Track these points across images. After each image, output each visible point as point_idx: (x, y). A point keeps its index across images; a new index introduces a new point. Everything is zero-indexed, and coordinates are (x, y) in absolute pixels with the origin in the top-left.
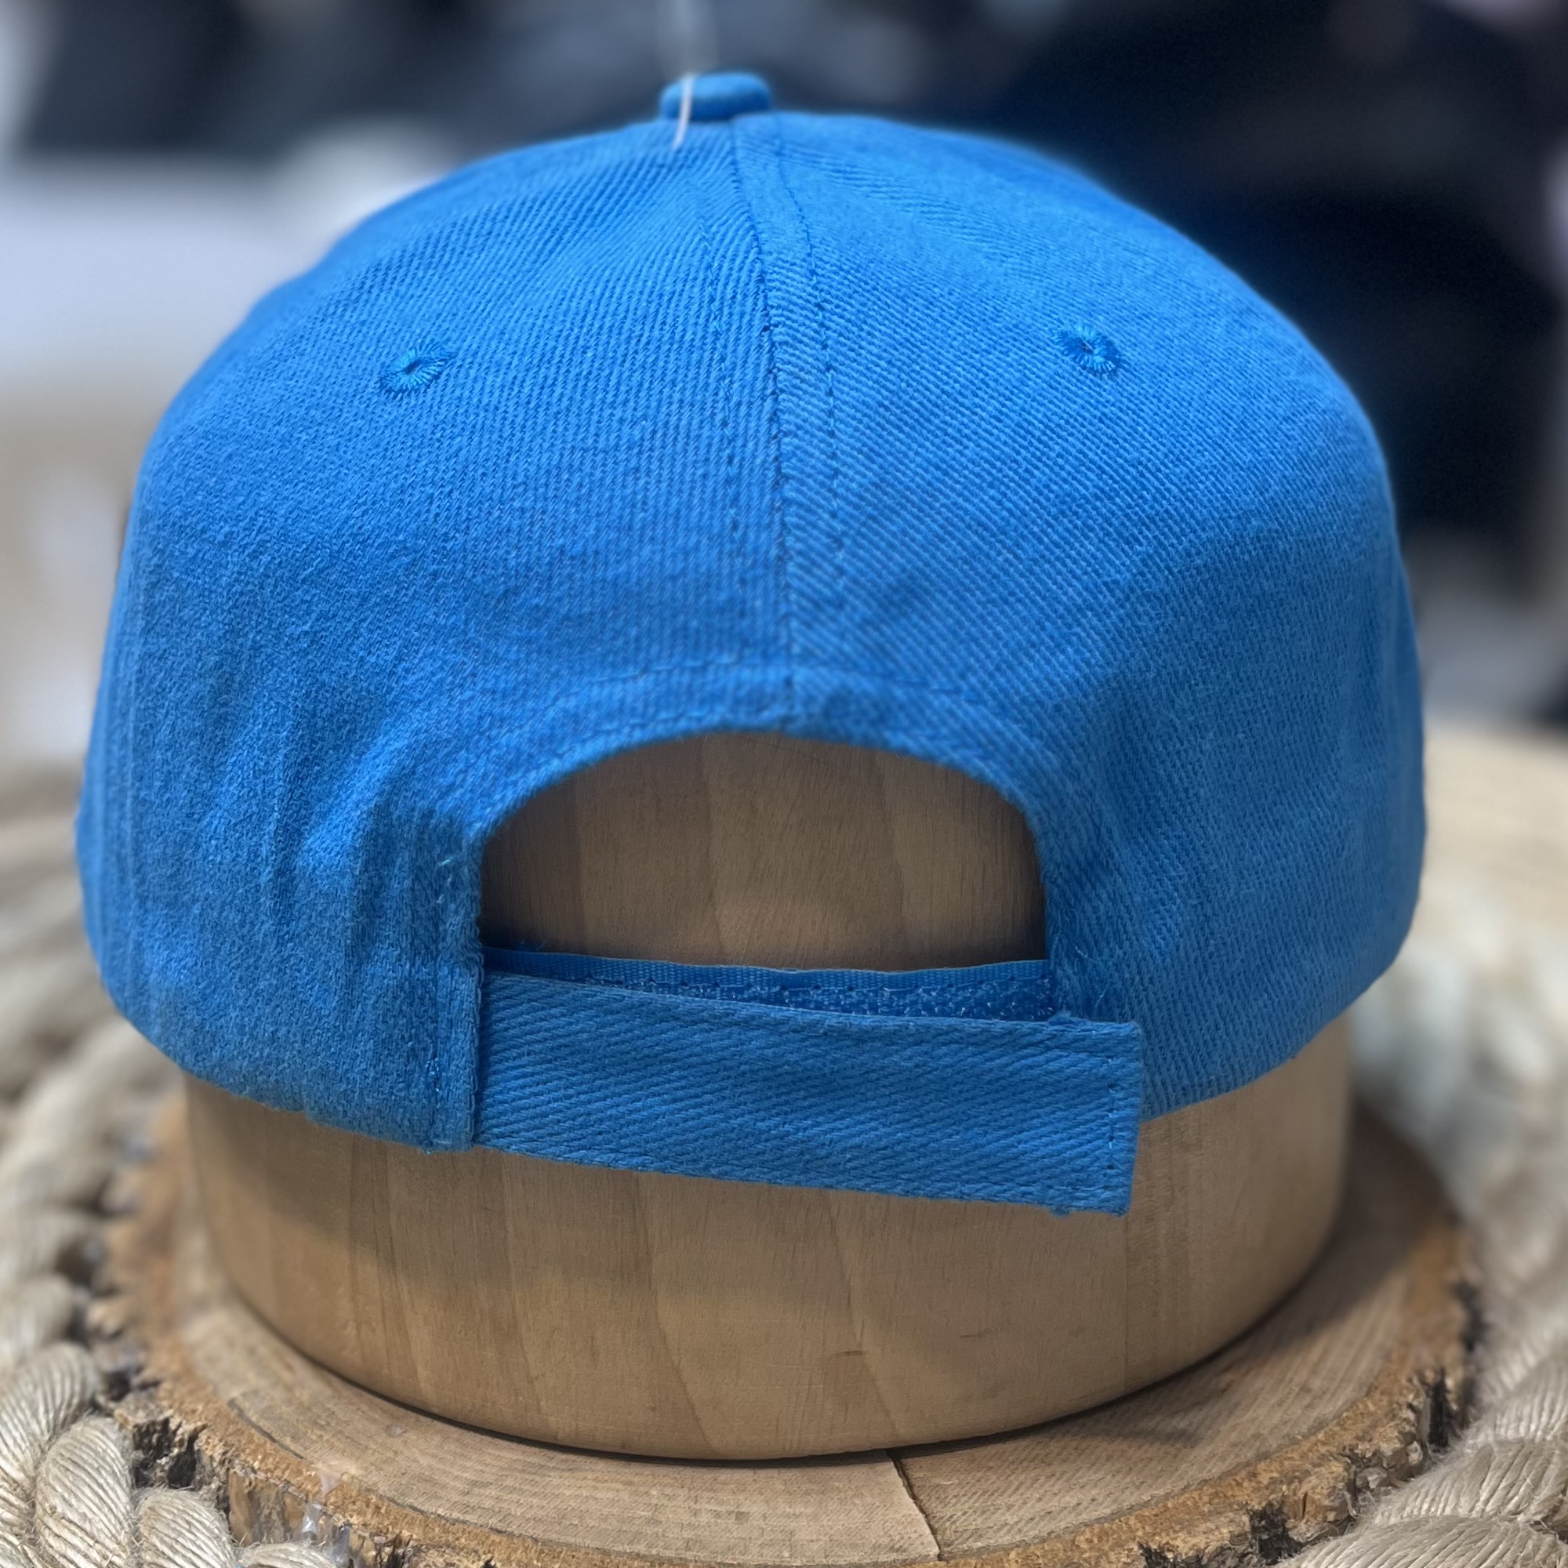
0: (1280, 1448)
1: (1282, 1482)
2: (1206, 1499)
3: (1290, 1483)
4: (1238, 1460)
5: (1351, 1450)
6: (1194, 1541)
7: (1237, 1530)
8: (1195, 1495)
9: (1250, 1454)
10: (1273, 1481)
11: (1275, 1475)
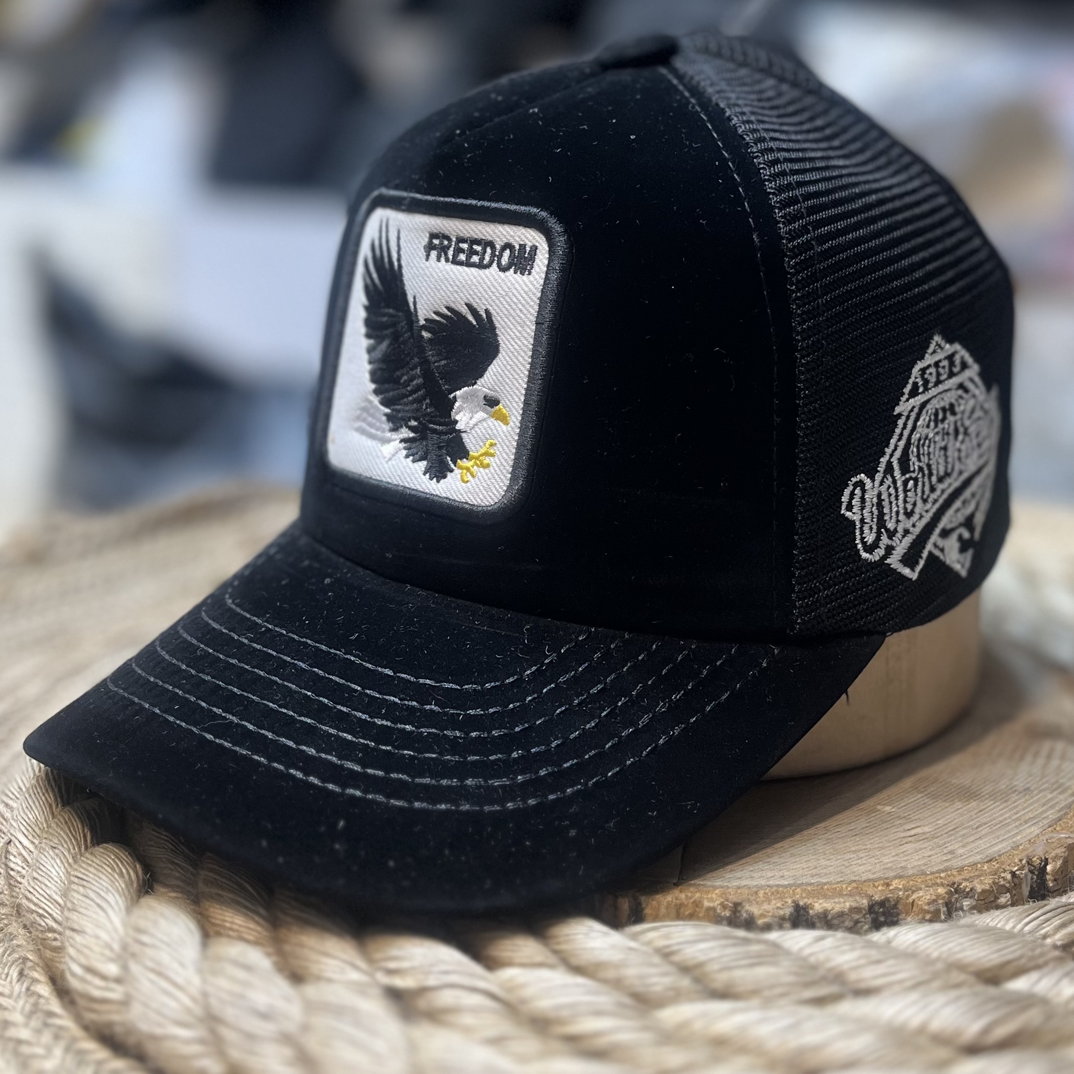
0: (913, 875)
1: (900, 890)
2: (849, 889)
3: (907, 891)
4: (882, 876)
5: (958, 886)
6: (825, 905)
7: (854, 904)
8: (844, 886)
9: (892, 874)
10: (897, 889)
11: (901, 887)
